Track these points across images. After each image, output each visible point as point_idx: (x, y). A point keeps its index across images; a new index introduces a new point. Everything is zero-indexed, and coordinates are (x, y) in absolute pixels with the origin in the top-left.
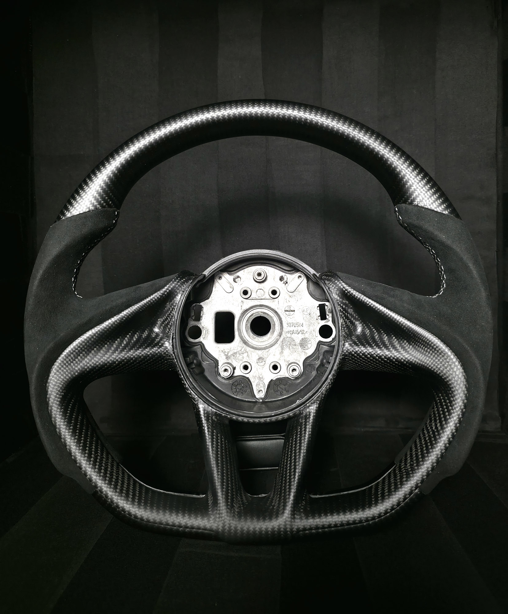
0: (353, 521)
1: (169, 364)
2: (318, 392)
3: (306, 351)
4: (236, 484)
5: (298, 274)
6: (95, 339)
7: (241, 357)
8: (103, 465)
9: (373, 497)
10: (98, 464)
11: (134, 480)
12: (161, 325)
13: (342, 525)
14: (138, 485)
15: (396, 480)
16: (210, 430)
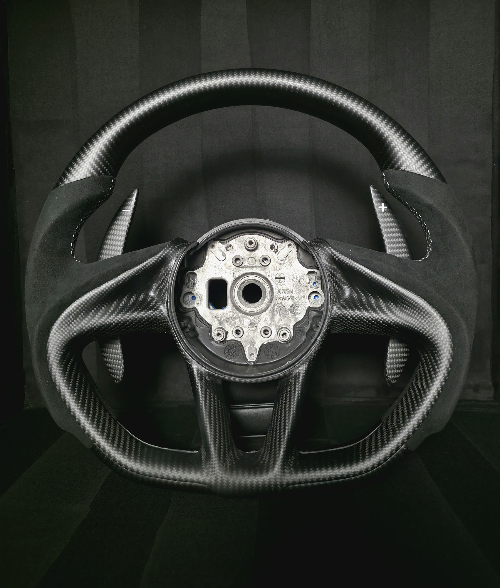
0: (341, 475)
1: (164, 327)
2: (307, 354)
3: (296, 316)
4: (228, 441)
5: (288, 242)
6: (93, 301)
7: (233, 322)
8: (101, 421)
9: (360, 453)
10: (96, 420)
11: (131, 436)
12: (156, 289)
13: (330, 479)
14: (134, 441)
15: (383, 437)
16: (203, 389)
